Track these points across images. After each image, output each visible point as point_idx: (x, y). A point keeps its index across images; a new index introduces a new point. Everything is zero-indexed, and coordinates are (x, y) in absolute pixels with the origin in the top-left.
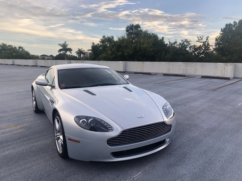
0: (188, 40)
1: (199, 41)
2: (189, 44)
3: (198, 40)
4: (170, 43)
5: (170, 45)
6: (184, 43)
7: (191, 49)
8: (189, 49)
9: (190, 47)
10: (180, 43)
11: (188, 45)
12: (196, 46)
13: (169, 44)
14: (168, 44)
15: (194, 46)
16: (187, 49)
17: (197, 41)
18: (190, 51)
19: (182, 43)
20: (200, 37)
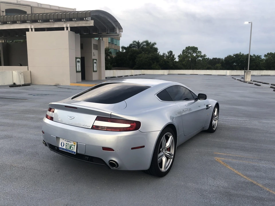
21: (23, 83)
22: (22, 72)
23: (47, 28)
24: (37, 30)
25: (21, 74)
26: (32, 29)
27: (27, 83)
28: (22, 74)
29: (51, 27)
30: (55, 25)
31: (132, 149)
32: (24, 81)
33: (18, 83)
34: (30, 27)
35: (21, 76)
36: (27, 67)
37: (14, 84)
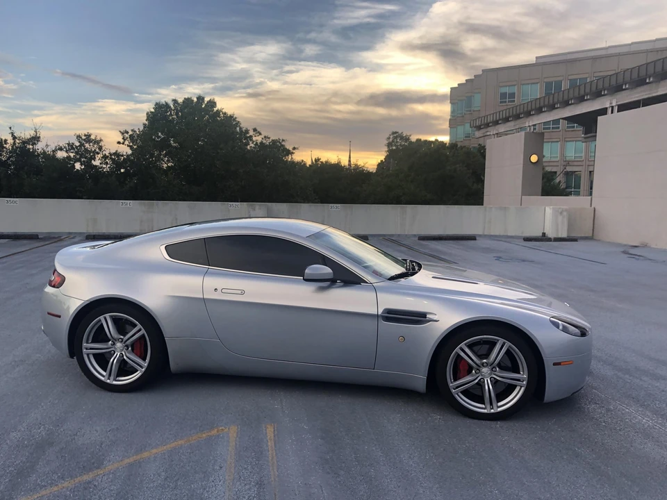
0: (93, 137)
1: (123, 143)
2: (100, 148)
3: (122, 141)
4: (14, 138)
5: (14, 143)
6: (82, 145)
7: (107, 163)
8: (101, 164)
9: (105, 157)
10: (68, 144)
11: (97, 150)
12: (122, 156)
13: (10, 141)
14: (6, 141)
15: (116, 154)
16: (96, 163)
17: (119, 143)
18: (106, 168)
19: (78, 144)
20: (127, 133)
21: (564, 235)
22: (566, 210)
23: (644, 100)
24: (623, 108)
25: (561, 213)
26: (612, 107)
27: (574, 235)
28: (565, 213)
29: (650, 96)
30: (659, 90)
31: (49, 314)
32: (569, 230)
33: (550, 234)
34: (610, 104)
35: (560, 218)
36: (590, 197)
37: (544, 234)
